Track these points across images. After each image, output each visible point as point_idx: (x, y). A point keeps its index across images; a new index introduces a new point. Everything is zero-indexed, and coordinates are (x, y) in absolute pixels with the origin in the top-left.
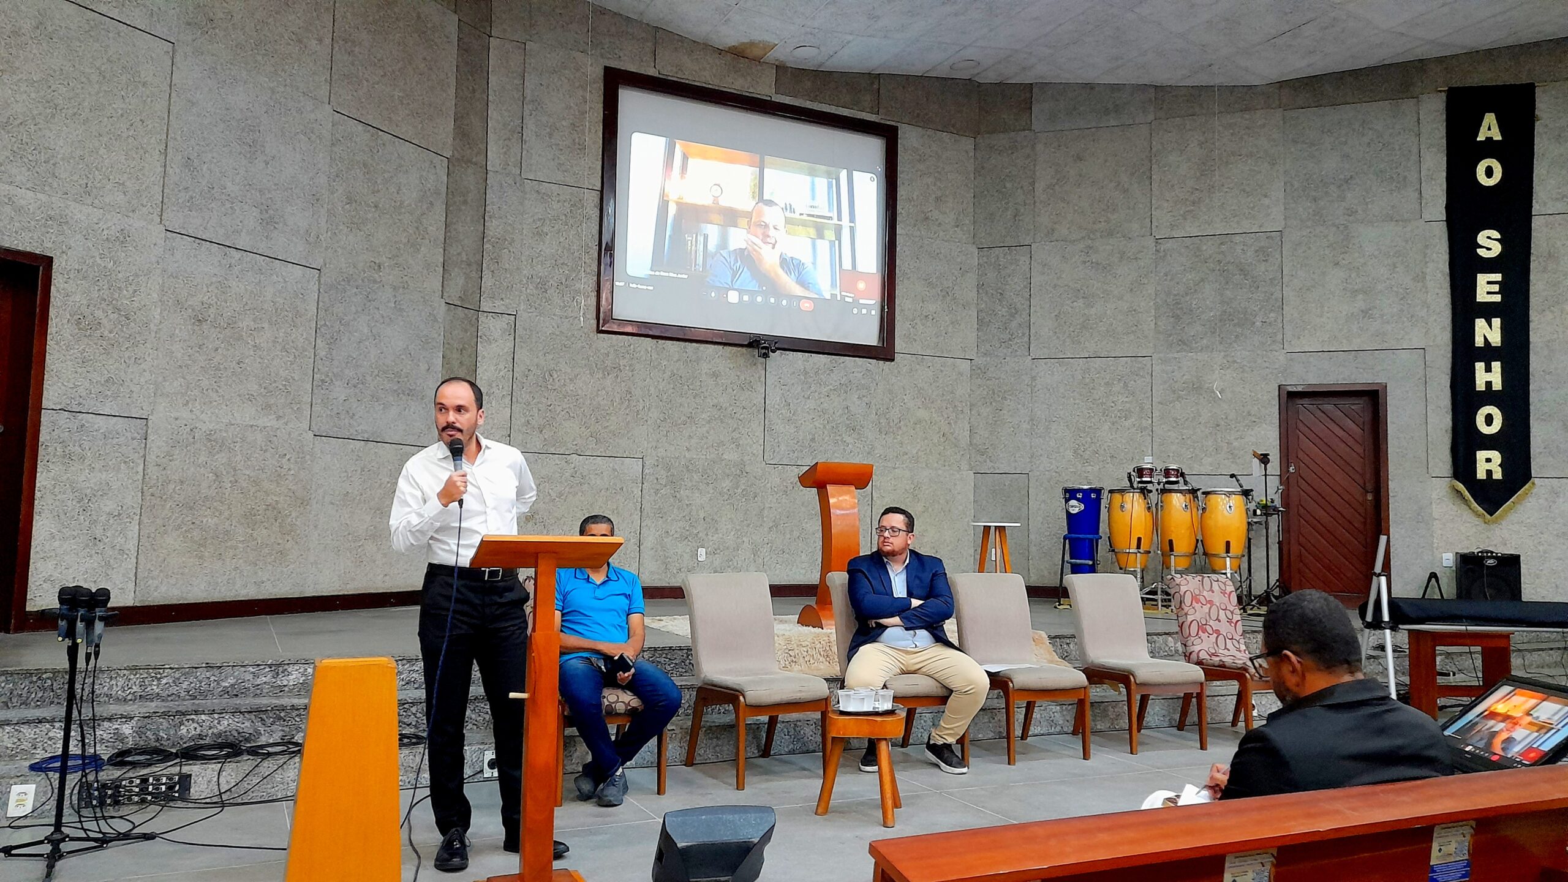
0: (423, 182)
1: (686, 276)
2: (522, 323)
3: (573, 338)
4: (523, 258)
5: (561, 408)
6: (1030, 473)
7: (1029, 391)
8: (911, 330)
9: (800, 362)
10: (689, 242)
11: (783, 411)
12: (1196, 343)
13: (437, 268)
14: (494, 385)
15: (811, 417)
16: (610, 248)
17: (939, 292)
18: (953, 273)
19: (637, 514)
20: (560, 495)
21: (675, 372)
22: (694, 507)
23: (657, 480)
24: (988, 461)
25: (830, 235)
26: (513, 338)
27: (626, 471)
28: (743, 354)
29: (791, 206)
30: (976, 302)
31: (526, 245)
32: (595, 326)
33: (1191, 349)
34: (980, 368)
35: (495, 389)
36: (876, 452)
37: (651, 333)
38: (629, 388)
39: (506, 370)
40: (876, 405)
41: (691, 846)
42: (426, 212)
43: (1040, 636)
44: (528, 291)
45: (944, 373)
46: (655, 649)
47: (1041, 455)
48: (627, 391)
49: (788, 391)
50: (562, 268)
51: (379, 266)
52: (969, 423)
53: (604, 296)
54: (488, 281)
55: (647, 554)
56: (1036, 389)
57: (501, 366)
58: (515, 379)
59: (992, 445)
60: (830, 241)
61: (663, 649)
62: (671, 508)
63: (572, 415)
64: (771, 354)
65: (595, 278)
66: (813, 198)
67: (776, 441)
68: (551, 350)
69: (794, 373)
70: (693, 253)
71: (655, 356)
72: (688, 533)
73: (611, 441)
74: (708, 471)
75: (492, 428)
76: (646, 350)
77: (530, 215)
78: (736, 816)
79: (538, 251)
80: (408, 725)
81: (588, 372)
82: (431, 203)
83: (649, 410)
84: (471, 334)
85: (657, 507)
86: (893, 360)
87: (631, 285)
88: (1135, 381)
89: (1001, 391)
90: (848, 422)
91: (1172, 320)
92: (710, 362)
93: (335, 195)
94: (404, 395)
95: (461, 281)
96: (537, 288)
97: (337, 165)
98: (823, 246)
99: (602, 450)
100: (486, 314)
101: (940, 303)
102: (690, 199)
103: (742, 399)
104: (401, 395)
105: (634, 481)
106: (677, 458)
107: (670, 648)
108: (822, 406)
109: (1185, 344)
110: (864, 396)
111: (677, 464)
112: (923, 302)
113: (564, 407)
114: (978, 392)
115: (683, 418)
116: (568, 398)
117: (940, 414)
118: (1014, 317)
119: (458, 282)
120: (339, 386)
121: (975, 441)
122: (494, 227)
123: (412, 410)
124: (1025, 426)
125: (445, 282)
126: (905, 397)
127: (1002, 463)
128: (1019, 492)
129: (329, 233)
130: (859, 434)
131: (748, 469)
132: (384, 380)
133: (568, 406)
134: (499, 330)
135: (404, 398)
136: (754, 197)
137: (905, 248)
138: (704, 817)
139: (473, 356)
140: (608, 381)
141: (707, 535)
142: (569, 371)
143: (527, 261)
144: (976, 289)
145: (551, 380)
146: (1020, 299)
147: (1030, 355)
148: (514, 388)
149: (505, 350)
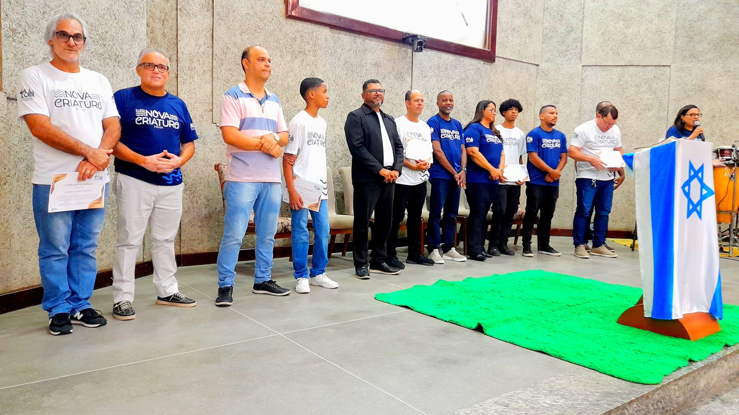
3: (266, 21)
7: (580, 88)
8: (506, 39)
9: (435, 58)
12: (702, 57)
14: (195, 60)
17: (522, 10)
26: (210, 14)
28: (396, 48)
30: (542, 21)
32: (284, 10)
33: (699, 61)
34: (542, 72)
35: (195, 65)
39: (206, 46)
49: (427, 82)
52: (534, 112)
56: (584, 88)
57: (201, 42)
58: (214, 57)
71: (332, 44)
75: (195, 103)
76: (326, 37)
81: (279, 54)
84: (171, 6)
86: (493, 62)
88: (657, 84)
89: (558, 89)
91: (686, 39)
92: (373, 53)
101: (522, 19)
103: (395, 86)
104: (108, 61)
109: (695, 57)
112: (513, 17)
114: (542, 90)
118: (570, 34)
123: (120, 77)
126: (499, 91)
134: (197, 5)
139: (175, 29)
144: (543, 11)
146: (575, 20)
147: (581, 63)
148: (214, 64)
149: (204, 26)
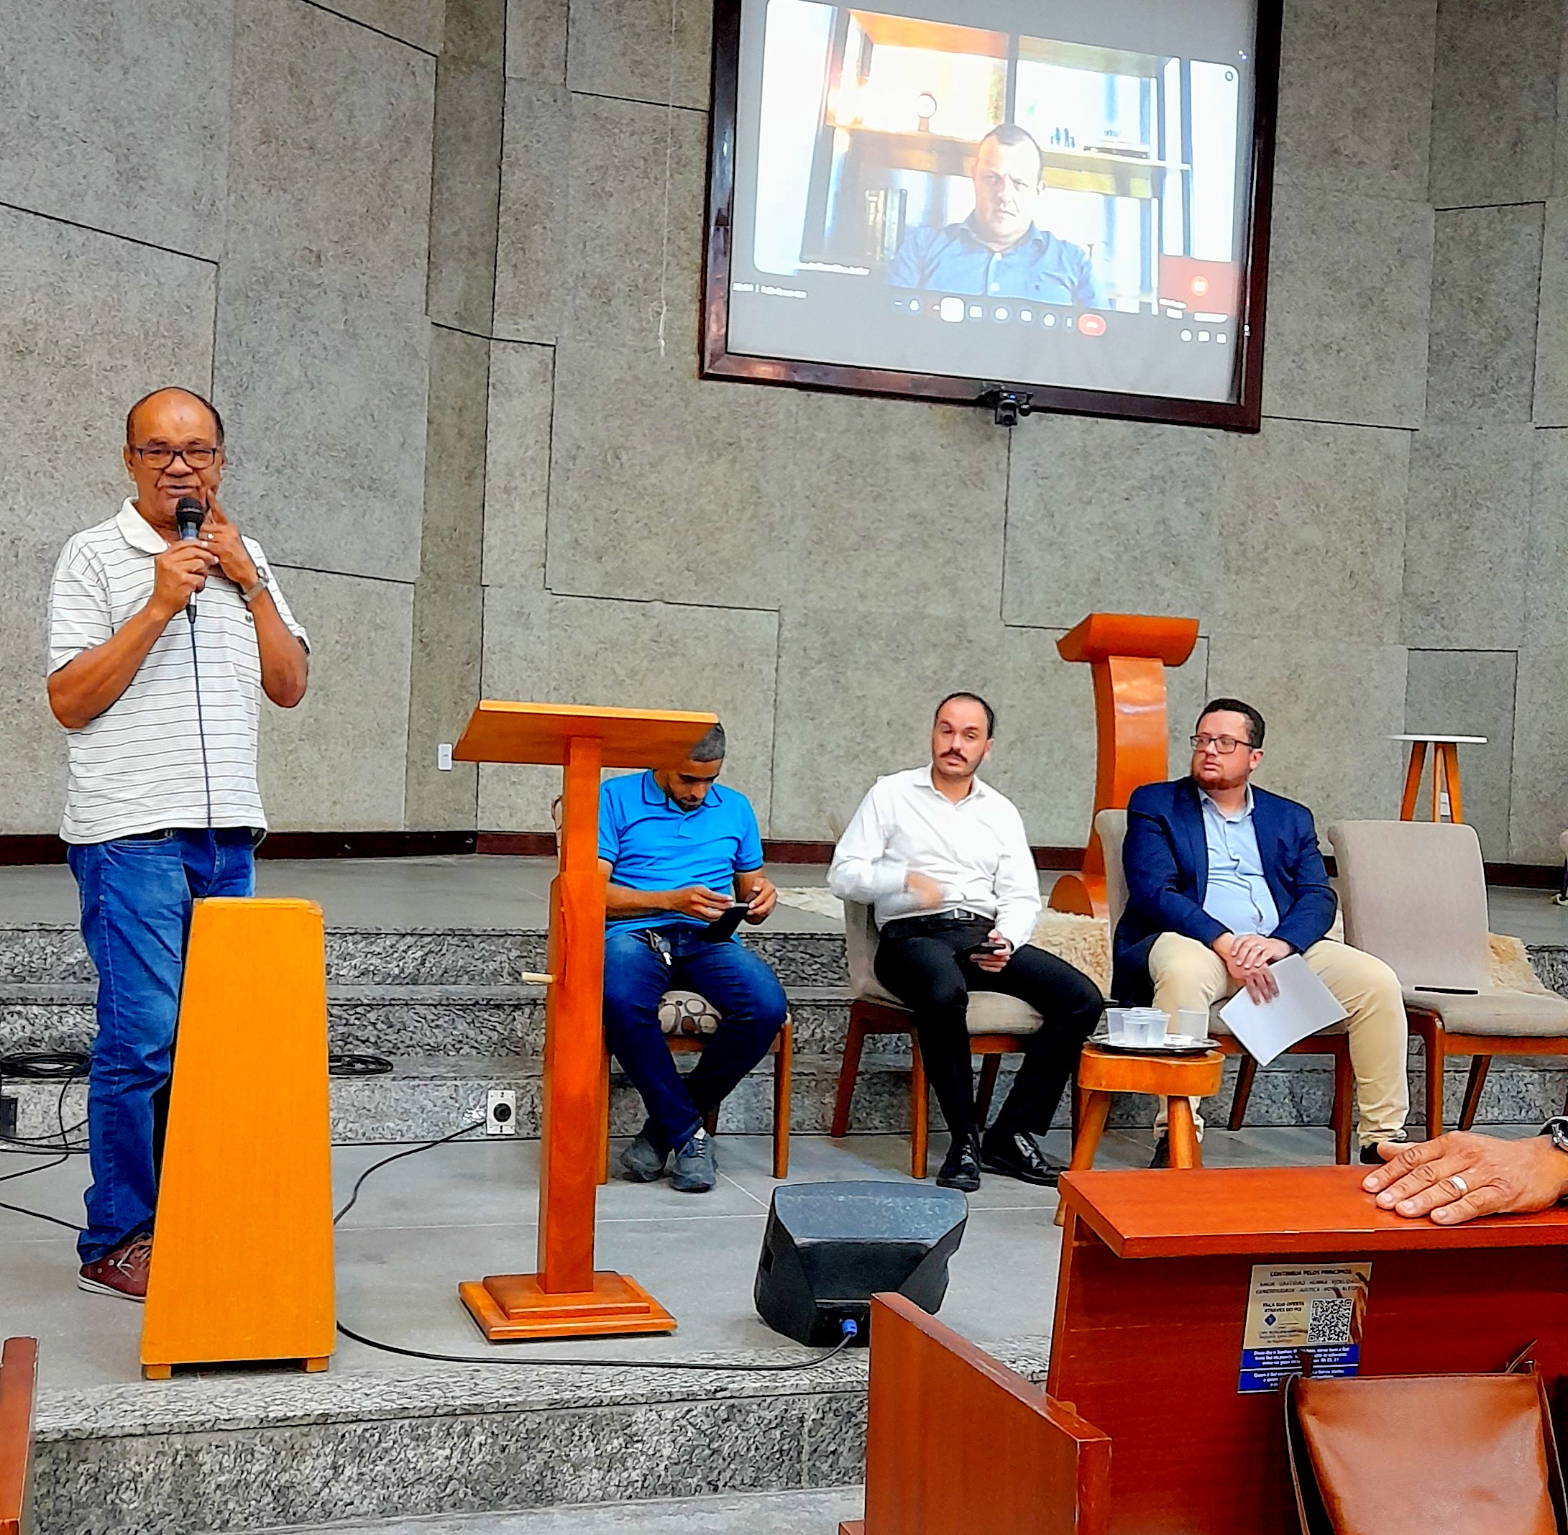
0: (393, 100)
1: (866, 272)
2: (566, 361)
3: (657, 389)
4: (569, 241)
5: (634, 517)
6: (1519, 650)
7: (1527, 491)
8: (1296, 372)
9: (1075, 433)
10: (873, 205)
11: (1041, 528)
13: (417, 261)
14: (517, 474)
15: (1093, 538)
16: (725, 222)
17: (1354, 299)
18: (1383, 261)
19: (769, 712)
20: (632, 673)
21: (840, 451)
22: (870, 703)
23: (805, 650)
24: (1438, 626)
25: (1142, 187)
26: (549, 389)
27: (749, 633)
28: (966, 419)
29: (1066, 130)
30: (1427, 316)
31: (575, 216)
32: (696, 366)
34: (1428, 448)
35: (517, 482)
36: (1218, 606)
37: (797, 379)
38: (757, 481)
39: (538, 446)
40: (1220, 517)
41: (819, 1244)
42: (399, 157)
43: (1511, 945)
44: (578, 301)
45: (1358, 457)
46: (786, 937)
47: (1545, 616)
48: (752, 487)
49: (1052, 488)
50: (637, 259)
51: (319, 257)
52: (1404, 553)
53: (714, 308)
54: (506, 283)
55: (786, 784)
56: (1542, 487)
57: (529, 439)
58: (553, 464)
59: (1446, 595)
60: (1141, 200)
61: (800, 937)
62: (830, 702)
63: (654, 530)
64: (1020, 417)
65: (697, 277)
66: (1111, 115)
67: (1026, 582)
68: (617, 410)
69: (1063, 454)
70: (879, 226)
71: (803, 422)
72: (858, 748)
73: (723, 577)
74: (898, 637)
75: (514, 551)
76: (789, 410)
77: (582, 160)
78: (898, 1200)
79: (595, 227)
80: (363, 1042)
81: (682, 451)
82: (407, 140)
83: (792, 521)
84: (477, 382)
85: (804, 699)
86: (1255, 430)
87: (764, 290)
89: (1469, 492)
90: (1165, 549)
92: (905, 432)
93: (242, 128)
94: (362, 487)
95: (459, 284)
96: (591, 296)
97: (244, 72)
98: (1128, 209)
99: (706, 594)
100: (502, 344)
101: (1355, 319)
102: (873, 123)
103: (963, 502)
104: (357, 489)
105: (763, 652)
106: (841, 612)
107: (813, 935)
108: (1115, 518)
110: (1197, 500)
111: (841, 623)
112: (1321, 316)
113: (641, 514)
114: (1424, 494)
115: (854, 538)
116: (647, 498)
117: (1345, 535)
118: (1503, 346)
119: (454, 285)
120: (253, 471)
121: (1413, 587)
122: (517, 184)
123: (376, 515)
124: (1515, 560)
125: (432, 286)
126: (1277, 502)
127: (1464, 631)
128: (1497, 686)
129: (233, 197)
130: (1185, 572)
131: (971, 634)
132: (327, 462)
133: (646, 513)
134: (525, 374)
135: (362, 492)
136: (996, 117)
137: (1290, 213)
138: (841, 1198)
139: (481, 420)
140: (720, 468)
141: (893, 752)
142: (649, 448)
143: (575, 245)
144: (1428, 292)
145: (618, 465)
146: (1517, 309)
147: (1531, 421)
148: (551, 479)
149: (537, 411)
